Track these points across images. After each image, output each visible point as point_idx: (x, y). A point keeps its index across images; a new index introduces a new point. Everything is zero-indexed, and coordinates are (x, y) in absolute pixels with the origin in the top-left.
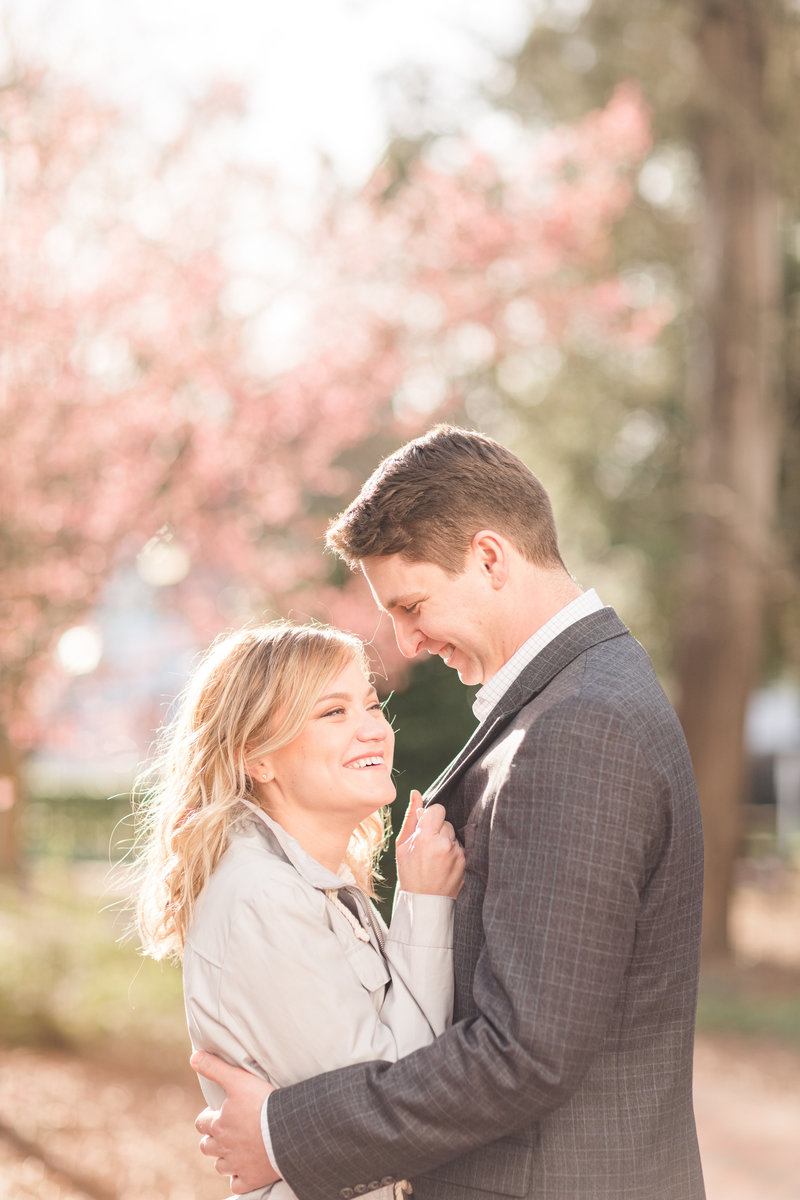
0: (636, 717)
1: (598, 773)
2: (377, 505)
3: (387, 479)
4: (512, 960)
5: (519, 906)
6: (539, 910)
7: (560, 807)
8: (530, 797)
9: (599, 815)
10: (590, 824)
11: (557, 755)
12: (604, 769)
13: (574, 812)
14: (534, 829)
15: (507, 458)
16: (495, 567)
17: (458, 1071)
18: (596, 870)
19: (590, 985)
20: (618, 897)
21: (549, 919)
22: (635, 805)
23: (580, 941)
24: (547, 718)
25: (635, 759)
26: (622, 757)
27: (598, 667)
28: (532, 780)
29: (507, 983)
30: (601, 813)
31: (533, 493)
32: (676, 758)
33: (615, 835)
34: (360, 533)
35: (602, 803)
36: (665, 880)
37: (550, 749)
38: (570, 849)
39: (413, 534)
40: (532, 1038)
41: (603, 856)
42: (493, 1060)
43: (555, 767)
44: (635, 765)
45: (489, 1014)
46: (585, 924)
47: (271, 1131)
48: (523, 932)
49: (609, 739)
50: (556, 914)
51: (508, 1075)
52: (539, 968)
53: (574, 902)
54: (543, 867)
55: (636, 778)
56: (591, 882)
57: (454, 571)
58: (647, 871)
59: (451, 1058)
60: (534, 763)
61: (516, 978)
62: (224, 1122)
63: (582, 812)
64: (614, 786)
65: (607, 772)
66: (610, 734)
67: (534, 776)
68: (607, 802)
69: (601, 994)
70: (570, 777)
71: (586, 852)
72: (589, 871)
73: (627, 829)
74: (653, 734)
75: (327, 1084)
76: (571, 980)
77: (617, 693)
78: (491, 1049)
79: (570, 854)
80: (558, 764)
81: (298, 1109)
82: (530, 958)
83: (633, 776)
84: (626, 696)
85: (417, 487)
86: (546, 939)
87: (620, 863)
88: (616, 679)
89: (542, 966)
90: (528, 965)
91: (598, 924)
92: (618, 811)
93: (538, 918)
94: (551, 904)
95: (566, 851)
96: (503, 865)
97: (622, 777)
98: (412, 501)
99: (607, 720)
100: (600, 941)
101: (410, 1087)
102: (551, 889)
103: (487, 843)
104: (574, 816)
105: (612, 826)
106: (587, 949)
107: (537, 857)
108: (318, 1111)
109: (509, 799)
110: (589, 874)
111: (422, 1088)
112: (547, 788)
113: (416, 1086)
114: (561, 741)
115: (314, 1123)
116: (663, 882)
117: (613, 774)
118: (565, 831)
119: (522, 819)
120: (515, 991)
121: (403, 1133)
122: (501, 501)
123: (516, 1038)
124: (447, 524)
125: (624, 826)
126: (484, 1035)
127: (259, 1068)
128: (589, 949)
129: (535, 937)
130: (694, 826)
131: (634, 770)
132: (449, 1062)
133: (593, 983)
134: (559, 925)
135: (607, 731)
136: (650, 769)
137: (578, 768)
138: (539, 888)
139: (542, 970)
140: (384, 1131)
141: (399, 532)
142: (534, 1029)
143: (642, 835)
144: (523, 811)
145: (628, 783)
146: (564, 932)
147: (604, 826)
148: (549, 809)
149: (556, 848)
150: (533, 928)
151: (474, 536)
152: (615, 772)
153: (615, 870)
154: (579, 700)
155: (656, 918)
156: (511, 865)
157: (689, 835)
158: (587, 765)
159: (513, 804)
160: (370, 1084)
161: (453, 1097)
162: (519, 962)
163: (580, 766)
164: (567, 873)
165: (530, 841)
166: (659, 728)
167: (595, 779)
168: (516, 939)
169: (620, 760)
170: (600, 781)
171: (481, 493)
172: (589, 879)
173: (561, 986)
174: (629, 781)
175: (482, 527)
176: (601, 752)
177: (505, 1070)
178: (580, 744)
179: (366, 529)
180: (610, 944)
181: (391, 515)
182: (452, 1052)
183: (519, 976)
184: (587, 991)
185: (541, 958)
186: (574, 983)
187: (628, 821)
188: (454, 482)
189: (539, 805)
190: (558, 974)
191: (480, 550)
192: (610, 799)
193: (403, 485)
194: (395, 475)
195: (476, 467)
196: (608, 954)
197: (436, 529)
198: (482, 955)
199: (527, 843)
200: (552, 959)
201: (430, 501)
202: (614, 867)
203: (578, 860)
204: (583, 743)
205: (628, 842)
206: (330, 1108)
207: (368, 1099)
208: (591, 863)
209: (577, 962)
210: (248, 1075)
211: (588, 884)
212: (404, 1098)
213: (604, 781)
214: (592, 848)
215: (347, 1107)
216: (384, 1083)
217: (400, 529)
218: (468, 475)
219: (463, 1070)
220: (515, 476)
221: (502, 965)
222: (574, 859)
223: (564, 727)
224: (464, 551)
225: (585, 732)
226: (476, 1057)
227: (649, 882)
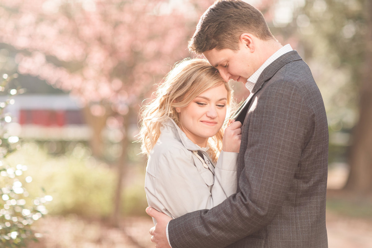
0: (303, 88)
1: (288, 107)
2: (203, 33)
3: (204, 23)
4: (253, 171)
5: (256, 152)
6: (263, 154)
7: (273, 118)
8: (263, 114)
10: (284, 125)
11: (274, 100)
12: (291, 105)
13: (279, 120)
14: (263, 126)
15: (244, 5)
16: (250, 45)
17: (229, 211)
18: (285, 141)
19: (279, 182)
20: (292, 151)
21: (266, 158)
22: (301, 119)
23: (277, 166)
24: (271, 86)
25: (302, 103)
26: (297, 102)
27: (290, 70)
28: (264, 108)
29: (250, 179)
30: (288, 121)
31: (256, 15)
32: (318, 103)
33: (293, 129)
34: (200, 44)
37: (272, 98)
38: (276, 133)
39: (218, 40)
40: (257, 199)
41: (287, 136)
42: (242, 207)
43: (273, 104)
45: (242, 190)
46: (279, 160)
47: (169, 233)
48: (257, 162)
49: (293, 95)
50: (269, 156)
51: (247, 212)
53: (276, 152)
54: (265, 139)
55: (302, 109)
57: (236, 50)
58: (304, 143)
60: (265, 102)
61: (253, 178)
62: (156, 231)
63: (281, 120)
64: (294, 112)
65: (291, 107)
66: (294, 93)
67: (265, 107)
68: (290, 117)
69: (283, 185)
70: (278, 108)
71: (282, 134)
72: (282, 141)
73: (297, 127)
74: (309, 94)
75: (187, 216)
76: (272, 180)
77: (297, 79)
78: (241, 203)
79: (276, 135)
80: (274, 103)
81: (178, 225)
82: (259, 171)
83: (301, 108)
84: (300, 80)
85: (215, 24)
86: (265, 164)
87: (294, 139)
88: (297, 74)
90: (258, 173)
91: (284, 160)
92: (294, 121)
93: (262, 157)
94: (267, 152)
95: (274, 134)
96: (252, 138)
97: (297, 108)
98: (215, 29)
99: (293, 88)
100: (284, 166)
101: (214, 217)
102: (268, 147)
103: (248, 131)
104: (278, 122)
105: (292, 126)
106: (279, 169)
107: (264, 135)
108: (183, 226)
109: (255, 115)
110: (282, 142)
111: (217, 217)
112: (269, 111)
114: (276, 95)
115: (182, 230)
116: (311, 147)
117: (294, 107)
118: (275, 127)
119: (259, 122)
120: (252, 182)
121: (211, 233)
122: (245, 21)
123: (251, 200)
124: (229, 34)
125: (296, 126)
126: (239, 198)
127: (168, 212)
129: (261, 163)
130: (324, 127)
131: (301, 106)
132: (227, 208)
134: (270, 160)
135: (293, 92)
136: (307, 106)
137: (281, 105)
138: (264, 146)
139: (262, 175)
140: (205, 232)
141: (213, 41)
142: (257, 196)
143: (303, 130)
144: (260, 119)
146: (271, 162)
147: (289, 126)
148: (269, 119)
149: (271, 132)
150: (261, 160)
151: (240, 36)
152: (294, 106)
153: (292, 141)
154: (283, 80)
155: (308, 160)
156: (254, 139)
157: (322, 131)
158: (284, 104)
159: (257, 116)
160: (201, 217)
161: (228, 220)
162: (255, 172)
164: (274, 142)
165: (262, 130)
166: (311, 92)
167: (287, 109)
168: (255, 164)
169: (296, 102)
170: (289, 110)
171: (238, 20)
172: (282, 144)
173: (269, 181)
174: (299, 110)
175: (242, 33)
176: (290, 99)
177: (246, 211)
178: (282, 97)
179: (201, 43)
180: (288, 168)
181: (209, 36)
182: (228, 205)
183: (255, 177)
184: (278, 184)
185: (262, 171)
187: (298, 124)
188: (227, 18)
189: (266, 117)
190: (268, 177)
191: (243, 41)
192: (292, 116)
193: (210, 24)
194: (207, 21)
195: (234, 11)
196: (287, 171)
197: (225, 37)
198: (244, 170)
200: (266, 172)
201: (221, 28)
202: (291, 140)
203: (278, 137)
204: (284, 96)
205: (297, 132)
206: (187, 225)
207: (200, 221)
208: (283, 139)
209: (275, 173)
210: (164, 215)
211: (281, 146)
212: (211, 220)
214: (284, 133)
215: (193, 224)
216: (206, 216)
217: (213, 40)
218: (232, 15)
219: (231, 211)
220: (248, 11)
221: (249, 173)
222: (277, 137)
223: (277, 90)
224: (238, 42)
225: (285, 92)
226: (235, 206)
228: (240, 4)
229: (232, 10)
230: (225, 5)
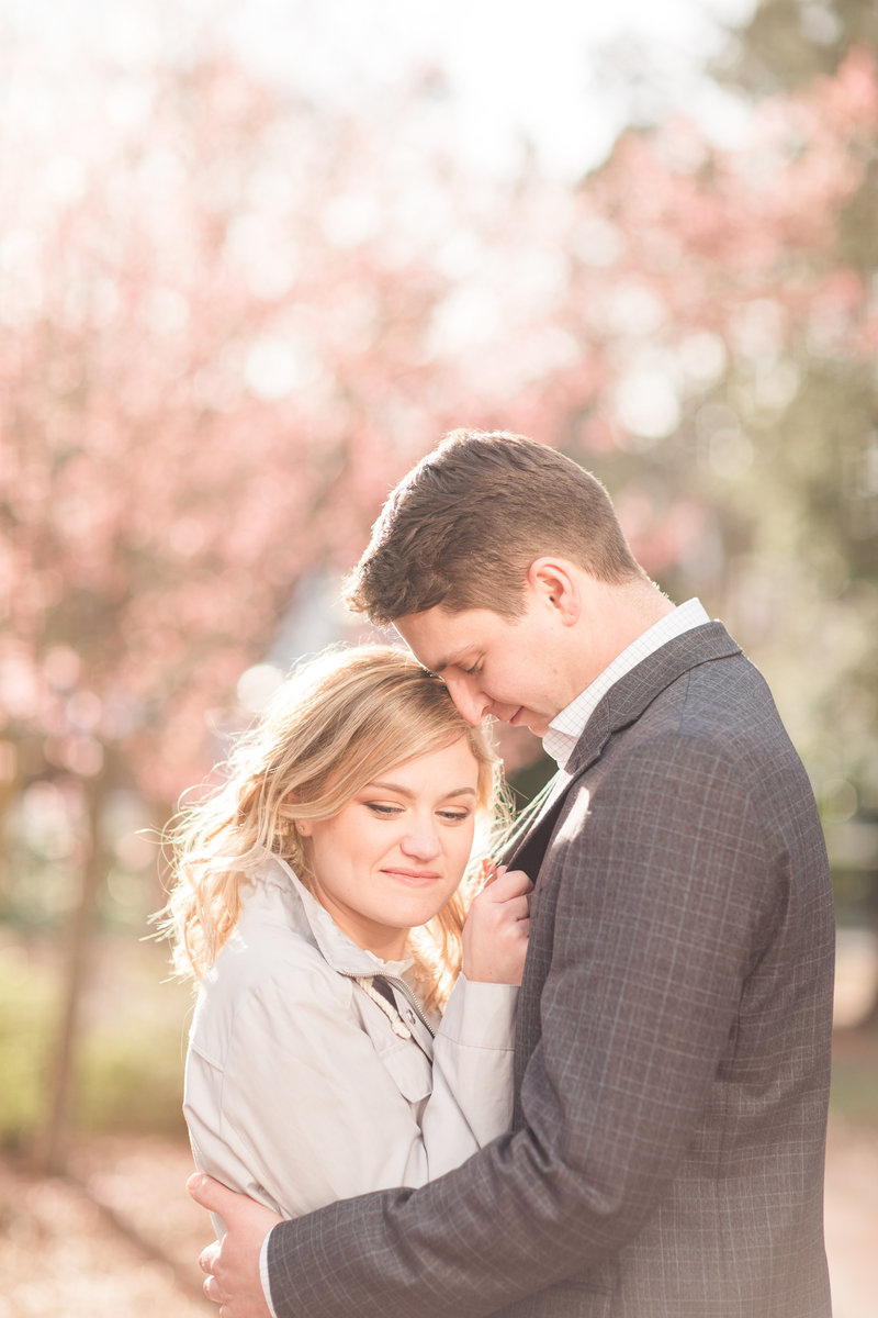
0: (748, 760)
1: (696, 829)
2: (397, 550)
3: (402, 515)
4: (570, 1057)
5: (583, 989)
6: (607, 996)
7: (644, 868)
8: (607, 854)
9: (693, 881)
10: (682, 893)
11: (645, 803)
12: (704, 824)
13: (663, 875)
14: (609, 895)
16: (564, 600)
17: (488, 1197)
18: (683, 950)
19: (665, 1095)
20: (709, 985)
21: (618, 1009)
22: (741, 872)
23: (656, 1039)
24: (637, 756)
25: (745, 814)
26: (728, 811)
27: (703, 695)
28: (610, 833)
29: (562, 1084)
30: (696, 879)
31: (586, 496)
32: (798, 812)
33: (712, 908)
34: (385, 589)
35: (698, 867)
36: (777, 965)
37: (638, 796)
38: (653, 921)
39: (451, 579)
40: (585, 1156)
41: (694, 933)
42: (532, 1184)
43: (642, 818)
44: (744, 820)
45: (534, 1125)
46: (664, 1018)
47: (269, 1271)
48: (585, 1023)
49: (714, 786)
50: (628, 1002)
51: (549, 1204)
52: (602, 1068)
53: (652, 989)
54: (616, 942)
55: (744, 837)
56: (676, 965)
57: (513, 614)
58: (752, 956)
59: (480, 1182)
60: (614, 811)
61: (574, 1079)
62: (226, 1261)
63: (672, 876)
64: (715, 845)
65: (708, 828)
66: (715, 780)
67: (614, 827)
68: (704, 865)
69: (678, 1107)
70: (660, 832)
71: (673, 926)
72: (675, 951)
73: (728, 901)
74: (768, 783)
75: (337, 1214)
76: (641, 1087)
77: (726, 729)
78: (530, 1171)
79: (652, 928)
80: (646, 815)
81: (302, 1245)
83: (741, 834)
84: (737, 733)
85: (443, 520)
86: (613, 1032)
87: (716, 943)
88: (725, 712)
89: (606, 1065)
90: (589, 1063)
91: (681, 1018)
92: (718, 878)
93: (606, 1006)
94: (623, 989)
95: (648, 925)
96: (568, 938)
97: (727, 834)
99: (712, 762)
100: (682, 1040)
101: (431, 1218)
102: (624, 970)
103: (554, 911)
104: (662, 881)
105: (708, 895)
106: (665, 1048)
107: (610, 930)
108: (323, 1247)
109: (581, 855)
110: (674, 956)
111: (444, 1219)
112: (629, 843)
113: (438, 1217)
114: (652, 786)
115: (317, 1263)
116: (774, 968)
117: (715, 831)
118: (649, 899)
119: (594, 881)
120: (570, 1096)
121: (421, 1276)
122: (549, 514)
123: (564, 1160)
124: (491, 558)
125: (724, 897)
126: (522, 1152)
127: (267, 1195)
128: (668, 1050)
129: (600, 1029)
131: (742, 828)
132: (478, 1187)
133: (669, 1092)
134: (631, 1016)
135: (712, 776)
136: (762, 826)
137: (671, 821)
138: (610, 968)
139: (605, 1071)
140: (399, 1272)
141: (433, 579)
142: (588, 1146)
143: (748, 909)
144: (596, 872)
145: (734, 843)
146: (636, 1026)
147: (698, 896)
148: (630, 871)
149: (635, 919)
150: (599, 1018)
151: (529, 567)
152: (718, 828)
153: (709, 951)
154: (678, 735)
155: (763, 1013)
156: (577, 939)
158: (683, 819)
159: (586, 862)
160: (387, 1218)
161: (481, 1231)
162: (578, 1060)
163: (673, 819)
164: (646, 952)
165: (603, 909)
166: (777, 775)
167: (692, 837)
168: (578, 1030)
169: (724, 814)
170: (698, 839)
171: (524, 510)
172: (673, 961)
173: (628, 1093)
174: (735, 841)
175: (535, 552)
176: (702, 802)
177: (546, 1198)
178: (676, 792)
179: (392, 584)
180: (695, 1044)
181: (419, 561)
183: (577, 1078)
184: (660, 1102)
185: (605, 1055)
186: (644, 1091)
187: (730, 890)
188: (487, 503)
189: (617, 864)
190: (625, 1078)
191: (540, 583)
192: (709, 863)
193: (424, 520)
194: (413, 508)
195: (510, 478)
196: (691, 1057)
197: (478, 568)
198: (537, 1048)
199: (600, 912)
200: (619, 1059)
201: (463, 534)
202: (707, 947)
203: (661, 936)
204: (680, 790)
205: (728, 918)
206: (337, 1243)
207: (383, 1232)
208: (678, 942)
209: (650, 1064)
210: (252, 1202)
211: (672, 968)
213: (703, 840)
214: (681, 923)
215: (357, 1243)
216: (402, 1214)
217: (434, 576)
218: (503, 491)
219: (493, 1197)
220: (559, 479)
221: (558, 1063)
222: (657, 935)
223: (658, 769)
224: (520, 588)
225: (684, 776)
226: (510, 1179)
227: (756, 968)
228: (532, 454)
229: (505, 473)
230: (480, 457)
